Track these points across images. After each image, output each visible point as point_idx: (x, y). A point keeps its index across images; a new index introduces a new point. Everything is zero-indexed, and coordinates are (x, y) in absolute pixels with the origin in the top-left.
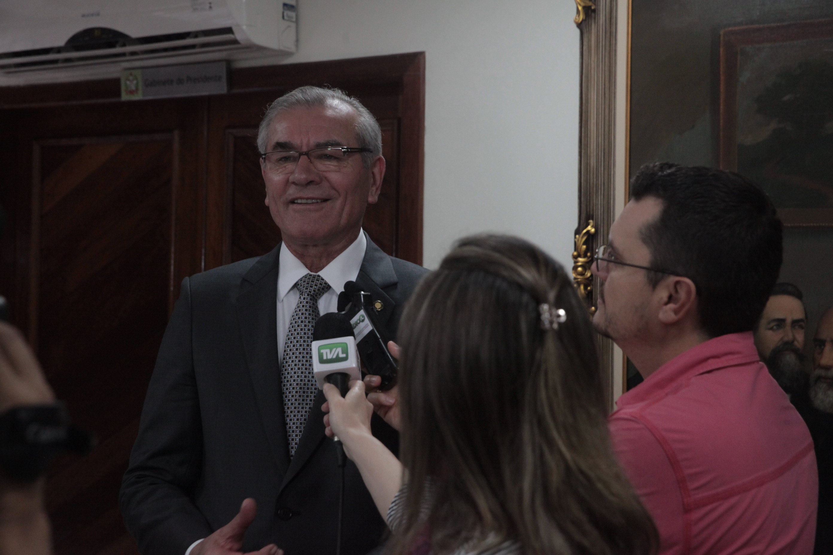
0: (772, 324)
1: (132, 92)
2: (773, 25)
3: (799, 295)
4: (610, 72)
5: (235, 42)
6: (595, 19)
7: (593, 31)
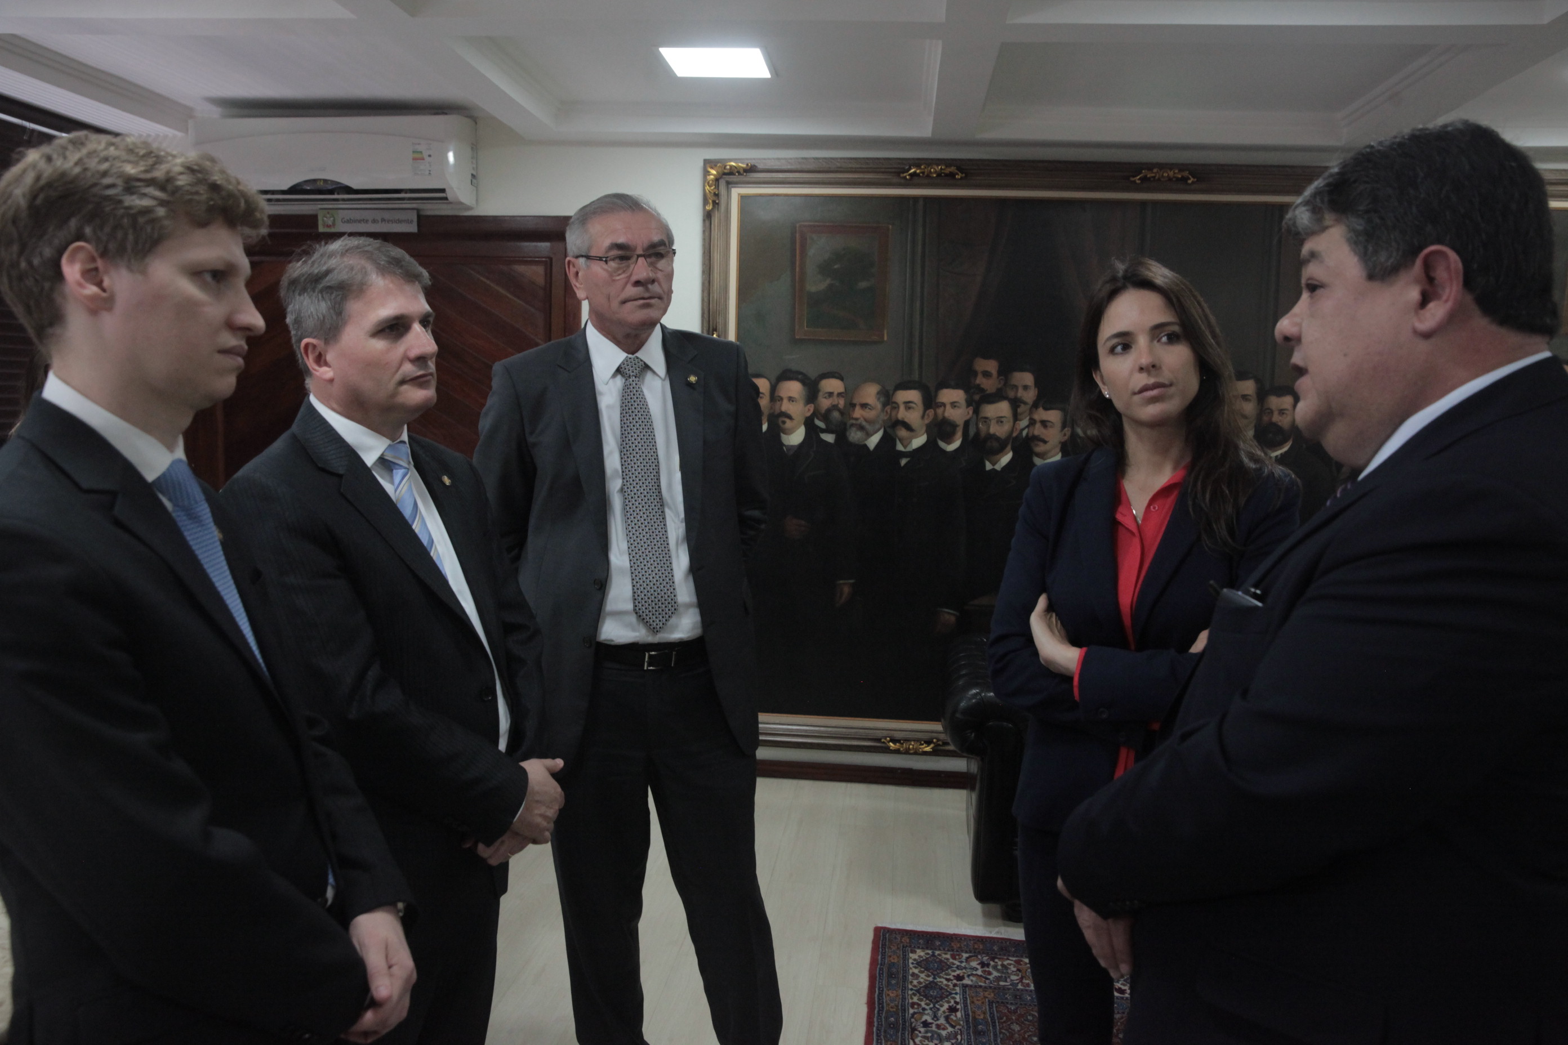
0: (826, 395)
1: (329, 226)
2: (828, 224)
3: (842, 379)
4: (727, 241)
5: (446, 199)
6: (718, 210)
7: (716, 216)
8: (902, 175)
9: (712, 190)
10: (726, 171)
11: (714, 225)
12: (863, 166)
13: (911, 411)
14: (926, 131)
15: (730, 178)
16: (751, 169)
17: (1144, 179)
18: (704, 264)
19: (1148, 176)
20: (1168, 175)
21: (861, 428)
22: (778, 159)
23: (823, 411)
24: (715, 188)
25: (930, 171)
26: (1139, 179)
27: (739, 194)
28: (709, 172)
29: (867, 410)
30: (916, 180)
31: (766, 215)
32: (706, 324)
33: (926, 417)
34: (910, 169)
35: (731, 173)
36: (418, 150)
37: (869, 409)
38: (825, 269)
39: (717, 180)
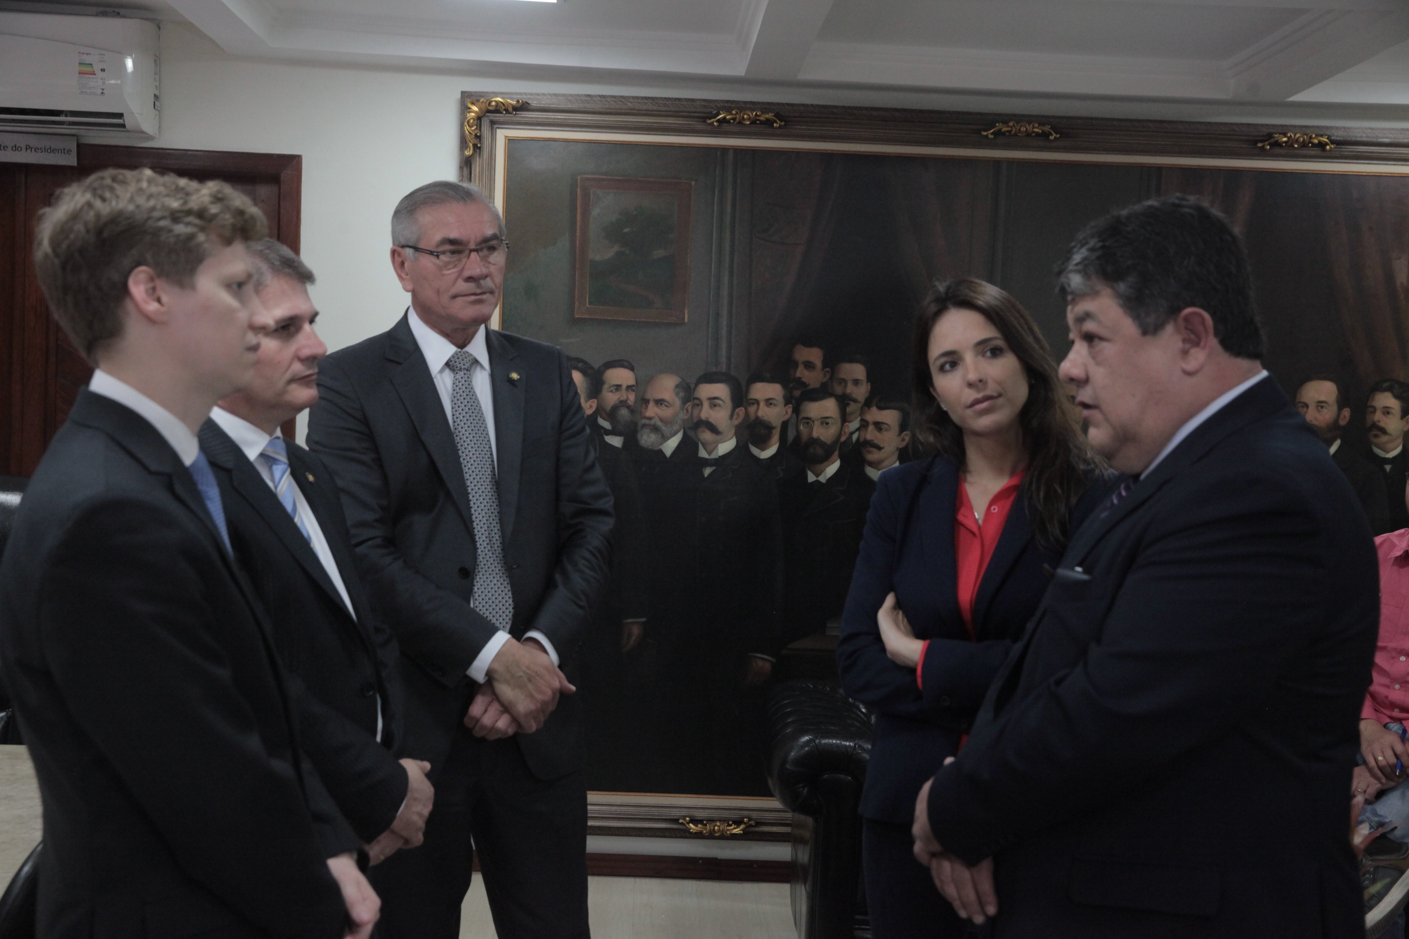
0: (612, 389)
2: (616, 177)
3: (632, 369)
5: (123, 126)
6: (480, 154)
7: (478, 163)
8: (709, 121)
9: (473, 131)
10: (490, 108)
11: (475, 176)
12: (663, 109)
13: (717, 408)
14: (739, 69)
15: (496, 117)
16: (523, 107)
17: (998, 134)
19: (1003, 130)
20: (1027, 129)
21: (655, 429)
22: (555, 95)
23: (608, 408)
24: (476, 129)
25: (743, 117)
26: (992, 134)
27: (506, 137)
28: (470, 108)
29: (663, 407)
30: (726, 127)
31: (537, 163)
33: (735, 417)
34: (718, 114)
35: (497, 111)
36: (87, 62)
37: (666, 405)
38: (613, 233)
39: (479, 118)
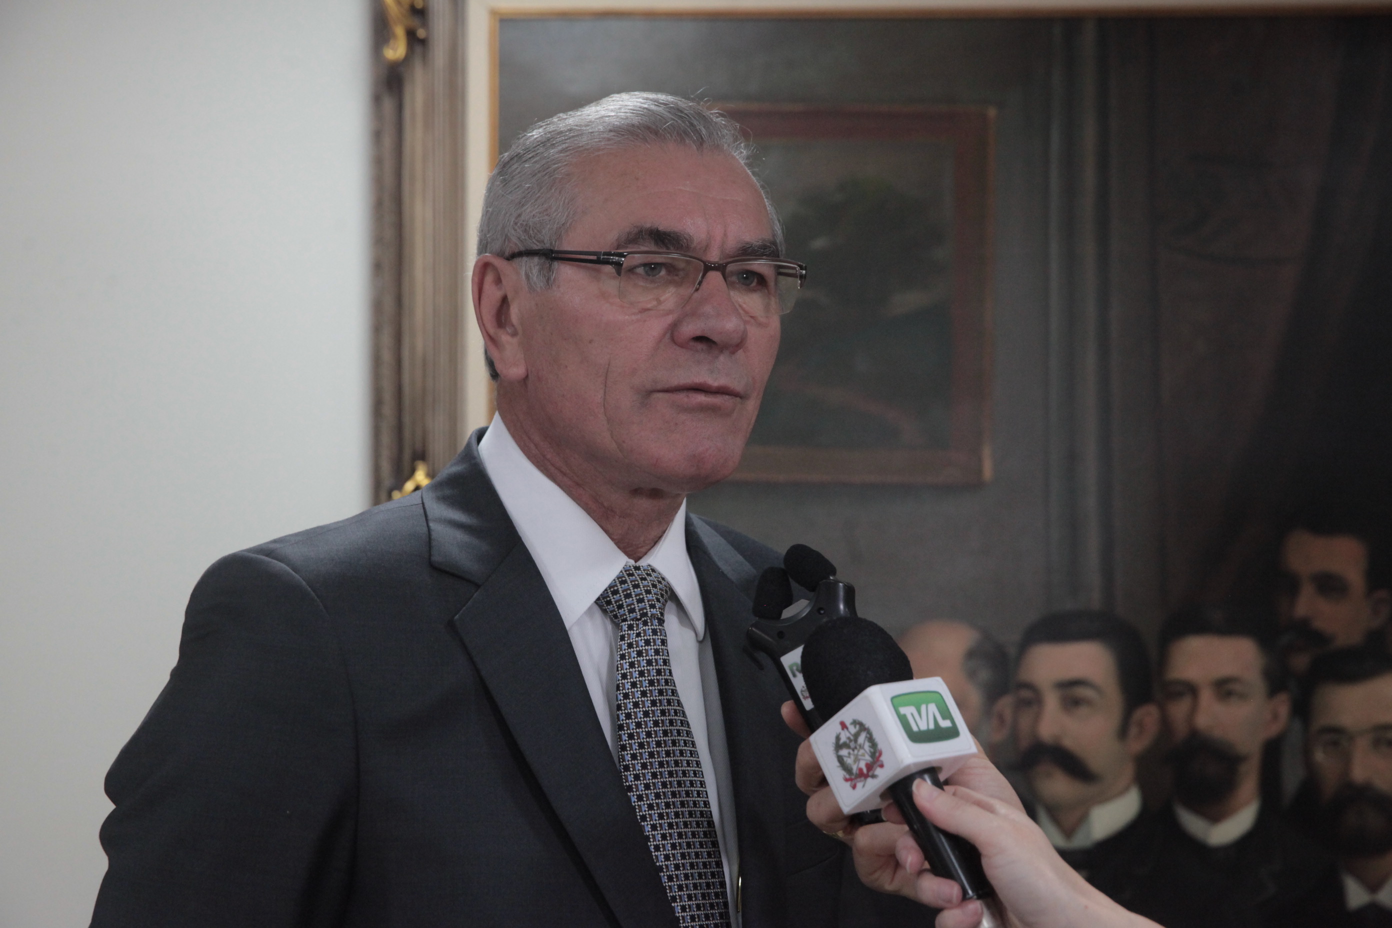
6: (424, 56)
7: (419, 81)
11: (414, 114)
13: (1083, 711)
18: (378, 241)
27: (493, 12)
31: (576, 77)
32: (387, 439)
33: (1133, 731)
